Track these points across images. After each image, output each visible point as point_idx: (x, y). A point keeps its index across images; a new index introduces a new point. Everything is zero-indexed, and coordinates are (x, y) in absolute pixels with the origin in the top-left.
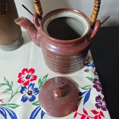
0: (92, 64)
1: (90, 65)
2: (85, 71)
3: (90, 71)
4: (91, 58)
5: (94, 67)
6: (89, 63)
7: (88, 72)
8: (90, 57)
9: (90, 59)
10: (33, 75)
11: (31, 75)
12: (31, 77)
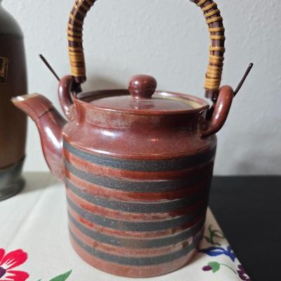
0: (226, 249)
1: (221, 251)
2: (206, 269)
3: (221, 266)
4: (220, 234)
5: (236, 260)
6: (217, 246)
7: (214, 272)
8: (217, 231)
9: (216, 236)
10: (16, 269)
11: (11, 268)
12: (7, 274)
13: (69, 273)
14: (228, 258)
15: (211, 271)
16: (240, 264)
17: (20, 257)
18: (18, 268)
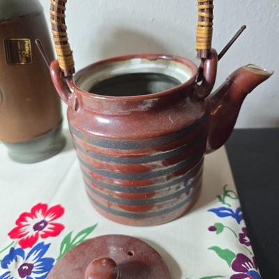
0: (235, 211)
1: (229, 212)
3: (225, 228)
4: (233, 195)
7: (218, 233)
8: (230, 191)
9: (229, 196)
10: (56, 221)
11: (52, 220)
12: (49, 226)
13: (95, 226)
14: (234, 220)
15: (215, 232)
16: (245, 226)
17: (58, 211)
18: (58, 221)
